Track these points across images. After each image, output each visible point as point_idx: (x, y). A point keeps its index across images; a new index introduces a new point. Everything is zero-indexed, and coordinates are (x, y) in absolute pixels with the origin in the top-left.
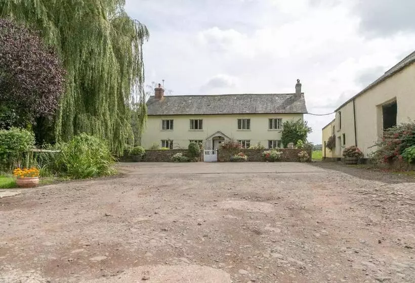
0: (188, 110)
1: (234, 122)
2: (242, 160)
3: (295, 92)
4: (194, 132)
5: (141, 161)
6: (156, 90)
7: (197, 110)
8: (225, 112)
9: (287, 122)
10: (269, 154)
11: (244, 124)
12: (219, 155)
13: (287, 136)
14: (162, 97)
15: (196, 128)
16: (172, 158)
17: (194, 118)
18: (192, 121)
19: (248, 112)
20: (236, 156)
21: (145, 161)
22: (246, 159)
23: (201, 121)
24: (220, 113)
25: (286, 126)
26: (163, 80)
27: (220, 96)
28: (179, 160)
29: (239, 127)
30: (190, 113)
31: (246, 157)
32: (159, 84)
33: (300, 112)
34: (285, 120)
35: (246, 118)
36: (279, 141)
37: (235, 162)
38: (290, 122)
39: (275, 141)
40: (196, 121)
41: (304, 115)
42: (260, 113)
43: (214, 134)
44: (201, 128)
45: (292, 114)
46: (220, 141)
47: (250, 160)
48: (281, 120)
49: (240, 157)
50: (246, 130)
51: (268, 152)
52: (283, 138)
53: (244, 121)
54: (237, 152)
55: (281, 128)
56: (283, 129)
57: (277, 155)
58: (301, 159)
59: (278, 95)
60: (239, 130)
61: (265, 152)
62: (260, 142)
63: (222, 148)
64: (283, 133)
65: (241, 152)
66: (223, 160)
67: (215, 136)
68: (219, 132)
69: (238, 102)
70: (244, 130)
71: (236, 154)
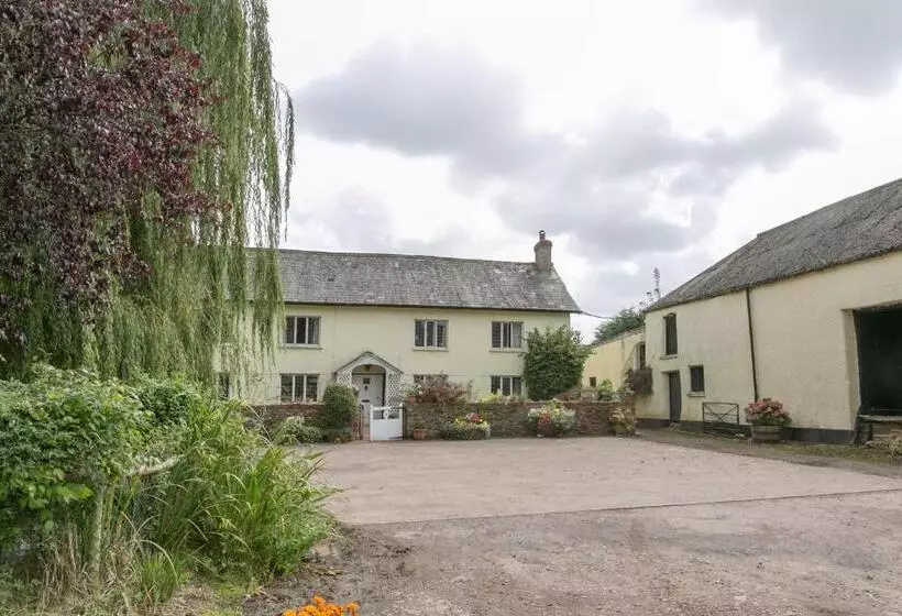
1: (404, 327)
2: (480, 435)
3: (533, 260)
4: (294, 352)
7: (302, 290)
8: (382, 299)
9: (536, 331)
10: (548, 416)
11: (430, 335)
12: (411, 420)
13: (544, 367)
15: (301, 340)
17: (297, 313)
18: (290, 322)
19: (441, 303)
20: (459, 424)
22: (489, 430)
23: (314, 322)
25: (535, 341)
29: (419, 343)
31: (485, 425)
33: (562, 307)
34: (531, 325)
35: (435, 317)
36: (517, 380)
37: (461, 439)
38: (542, 332)
39: (506, 380)
40: (302, 321)
41: (572, 315)
42: (473, 306)
43: (357, 359)
44: (313, 341)
45: (546, 311)
46: (367, 377)
47: (497, 433)
48: (519, 325)
49: (472, 425)
50: (436, 348)
51: (544, 410)
52: (528, 371)
53: (431, 324)
54: (456, 411)
55: (520, 347)
56: (525, 348)
57: (569, 418)
58: (618, 428)
59: (498, 265)
60: (418, 348)
61: (533, 410)
62: (471, 381)
63: (417, 402)
64: (528, 357)
65: (469, 410)
66: (424, 435)
67: (360, 363)
68: (370, 354)
69: (408, 276)
70: (431, 348)
71: (457, 416)
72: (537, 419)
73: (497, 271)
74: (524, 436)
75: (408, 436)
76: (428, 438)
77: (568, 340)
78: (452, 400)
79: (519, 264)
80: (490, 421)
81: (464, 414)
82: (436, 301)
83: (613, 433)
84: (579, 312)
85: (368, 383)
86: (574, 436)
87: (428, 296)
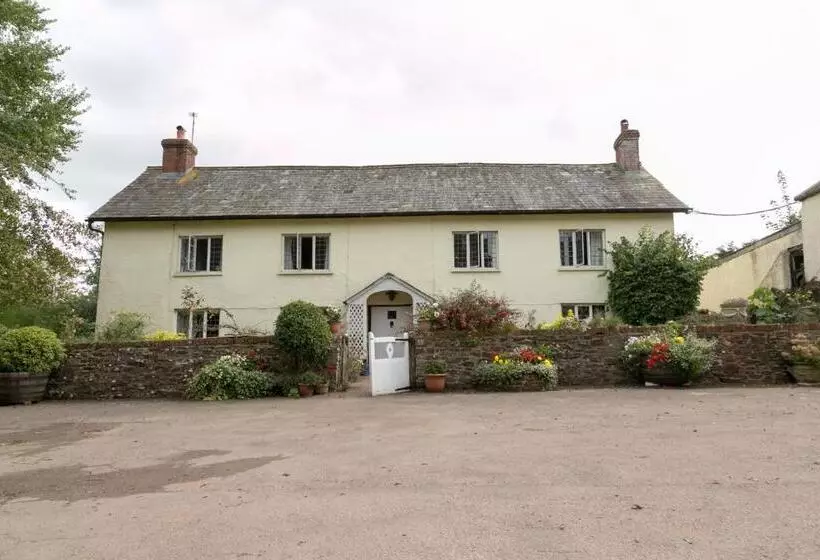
0: (276, 203)
1: (439, 241)
2: (537, 383)
4: (297, 280)
5: (46, 398)
6: (167, 145)
7: (310, 201)
8: (408, 207)
9: (625, 242)
11: (474, 252)
12: (421, 359)
14: (189, 170)
15: (306, 264)
16: (196, 377)
17: (300, 230)
18: (290, 241)
19: (487, 207)
20: (502, 364)
21: (64, 398)
22: (553, 374)
23: (323, 242)
24: (391, 210)
25: (622, 255)
26: (193, 115)
27: (383, 167)
28: (232, 391)
29: (460, 261)
30: (283, 212)
31: (548, 366)
32: (179, 128)
33: (661, 206)
34: (616, 233)
36: (598, 307)
38: (633, 241)
39: (583, 307)
40: (307, 241)
41: (675, 215)
43: (374, 285)
44: (321, 264)
45: (637, 211)
46: (392, 309)
47: (568, 380)
48: (597, 235)
49: (522, 366)
50: (483, 268)
51: (654, 339)
52: (614, 296)
53: (474, 237)
54: (498, 343)
55: (601, 262)
56: (609, 264)
57: (706, 352)
58: (798, 371)
59: (565, 168)
60: (459, 269)
61: (633, 340)
62: (534, 311)
63: (432, 330)
64: (613, 278)
65: (519, 341)
66: (441, 383)
67: (377, 290)
68: (389, 276)
69: (447, 183)
70: (476, 268)
71: (498, 350)
72: (643, 355)
73: (566, 174)
74: (619, 384)
75: (417, 386)
76: (449, 388)
77: (675, 246)
78: (490, 325)
79: (595, 166)
80: (555, 358)
81: (509, 348)
82: (480, 206)
83: (790, 380)
84: (686, 210)
85: (395, 317)
86: (713, 385)
87: (469, 202)
